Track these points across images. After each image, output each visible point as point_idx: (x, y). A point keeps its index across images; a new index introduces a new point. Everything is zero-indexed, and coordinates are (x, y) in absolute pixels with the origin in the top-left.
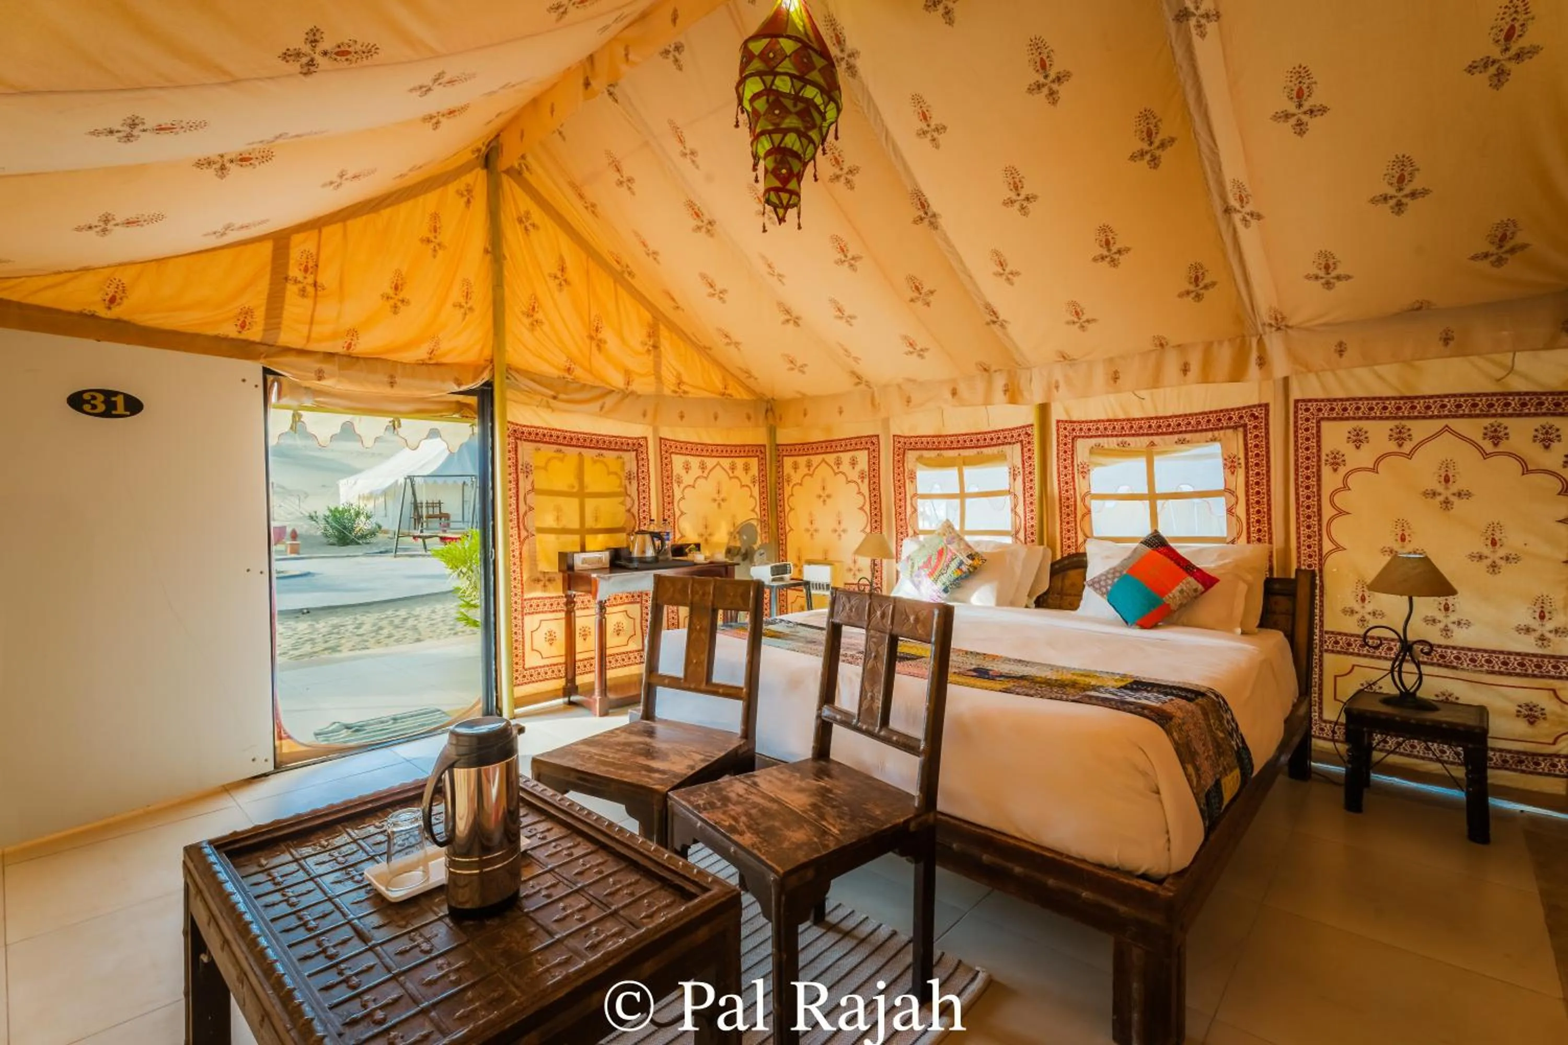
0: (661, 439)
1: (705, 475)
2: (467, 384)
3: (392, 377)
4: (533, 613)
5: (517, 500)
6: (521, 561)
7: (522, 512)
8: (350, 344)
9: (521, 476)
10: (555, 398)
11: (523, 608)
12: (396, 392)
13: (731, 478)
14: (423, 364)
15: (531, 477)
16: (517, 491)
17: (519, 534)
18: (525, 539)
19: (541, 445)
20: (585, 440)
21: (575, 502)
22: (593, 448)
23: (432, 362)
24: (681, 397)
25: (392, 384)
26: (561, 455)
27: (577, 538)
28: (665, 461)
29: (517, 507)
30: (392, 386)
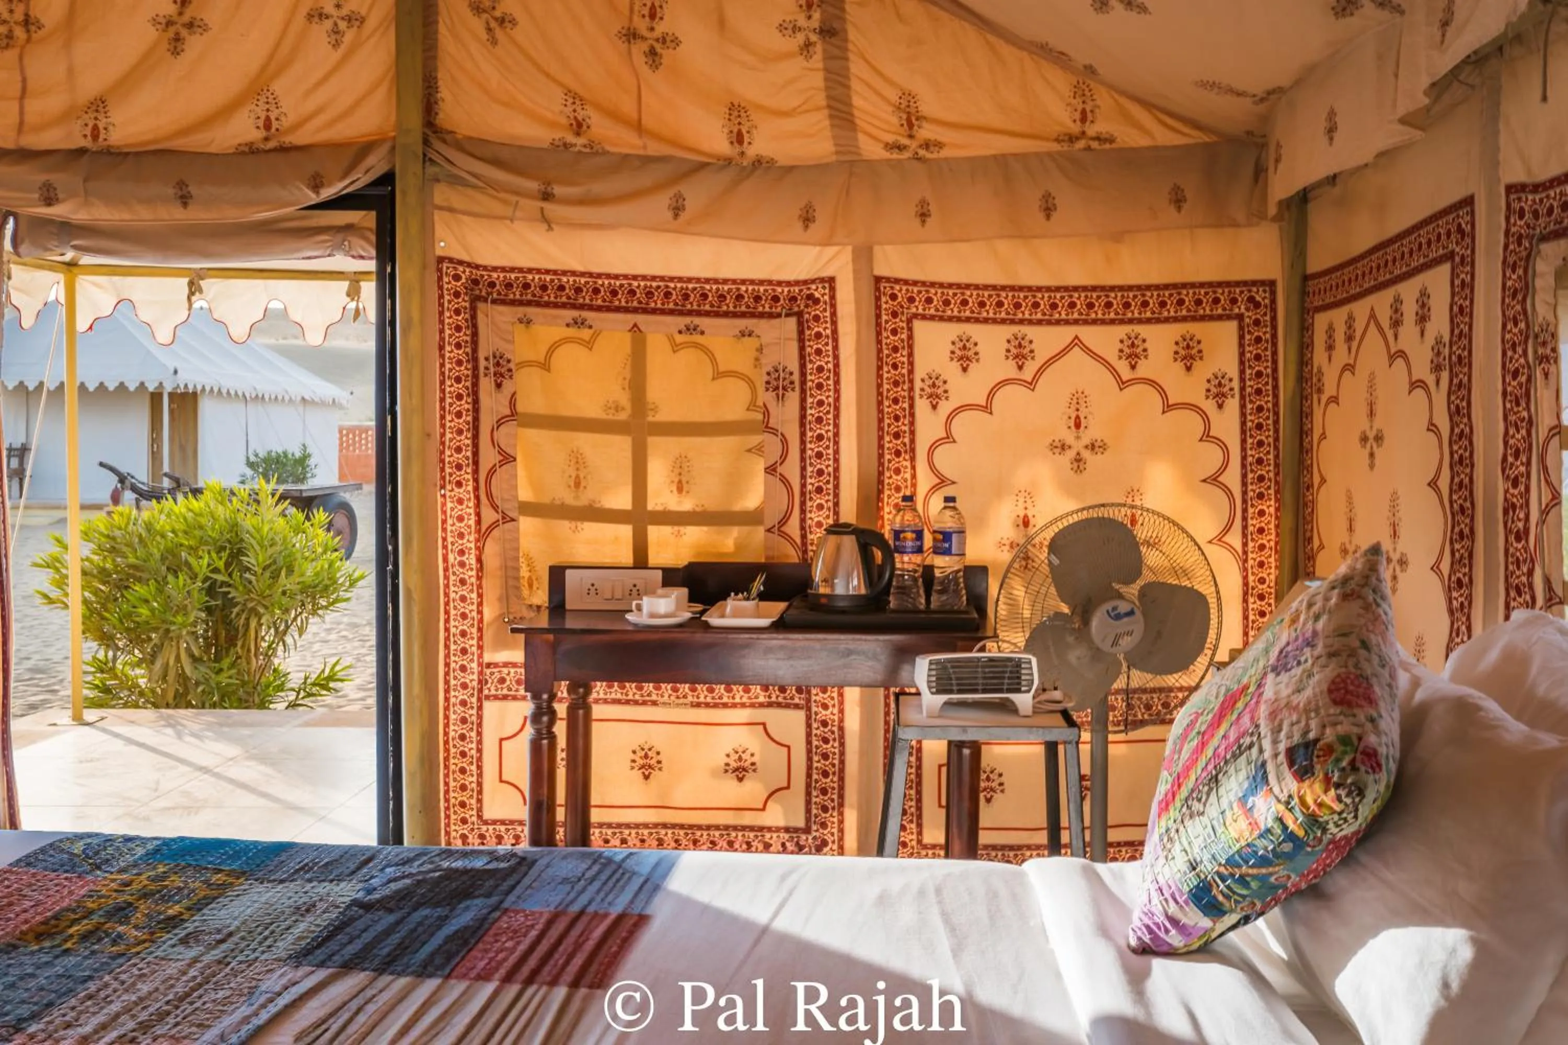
0: (878, 279)
1: (1028, 374)
2: (330, 184)
3: (181, 184)
4: (505, 697)
5: (476, 437)
6: (479, 578)
7: (485, 464)
8: (95, 128)
9: (486, 384)
10: (547, 196)
11: (482, 682)
12: (196, 215)
13: (1123, 384)
14: (250, 151)
15: (507, 384)
16: (476, 419)
17: (478, 515)
18: (491, 528)
19: (531, 311)
20: (649, 294)
21: (621, 446)
22: (671, 312)
23: (271, 145)
24: (917, 158)
25: (185, 200)
26: (586, 334)
27: (625, 531)
28: (889, 339)
29: (476, 454)
30: (185, 205)
